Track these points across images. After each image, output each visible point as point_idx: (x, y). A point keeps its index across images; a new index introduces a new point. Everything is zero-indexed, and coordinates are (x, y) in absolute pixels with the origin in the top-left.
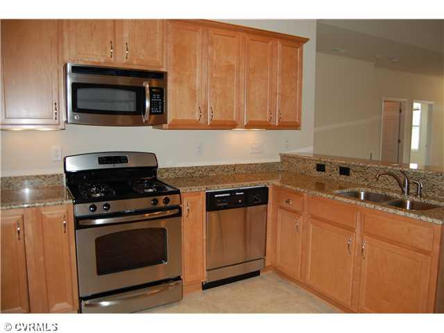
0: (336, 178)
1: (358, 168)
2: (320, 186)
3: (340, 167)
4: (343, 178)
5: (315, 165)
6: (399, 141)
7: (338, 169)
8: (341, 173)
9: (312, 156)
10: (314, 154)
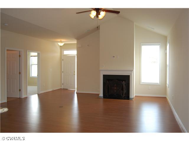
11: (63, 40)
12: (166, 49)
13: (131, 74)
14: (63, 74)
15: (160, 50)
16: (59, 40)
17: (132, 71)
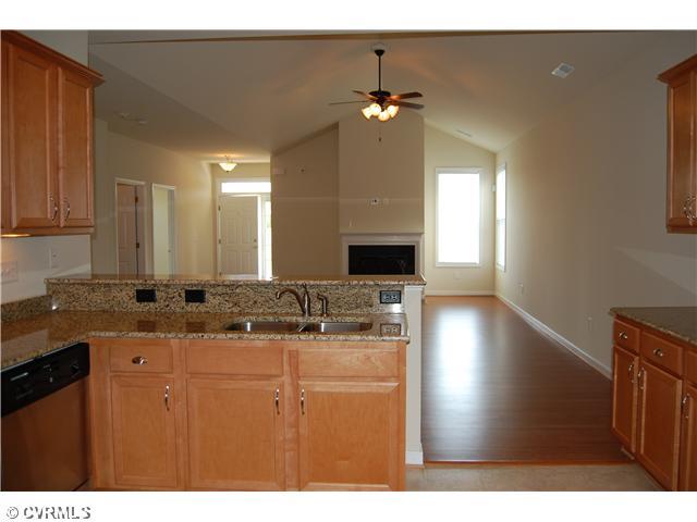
0: (178, 310)
1: (220, 288)
2: (146, 325)
3: (186, 291)
4: (193, 307)
5: (132, 293)
6: (138, 246)
7: (183, 295)
8: (187, 301)
9: (90, 277)
10: (93, 275)
11: (232, 156)
12: (494, 183)
13: (418, 243)
14: (219, 246)
15: (481, 184)
16: (223, 155)
17: (420, 234)
